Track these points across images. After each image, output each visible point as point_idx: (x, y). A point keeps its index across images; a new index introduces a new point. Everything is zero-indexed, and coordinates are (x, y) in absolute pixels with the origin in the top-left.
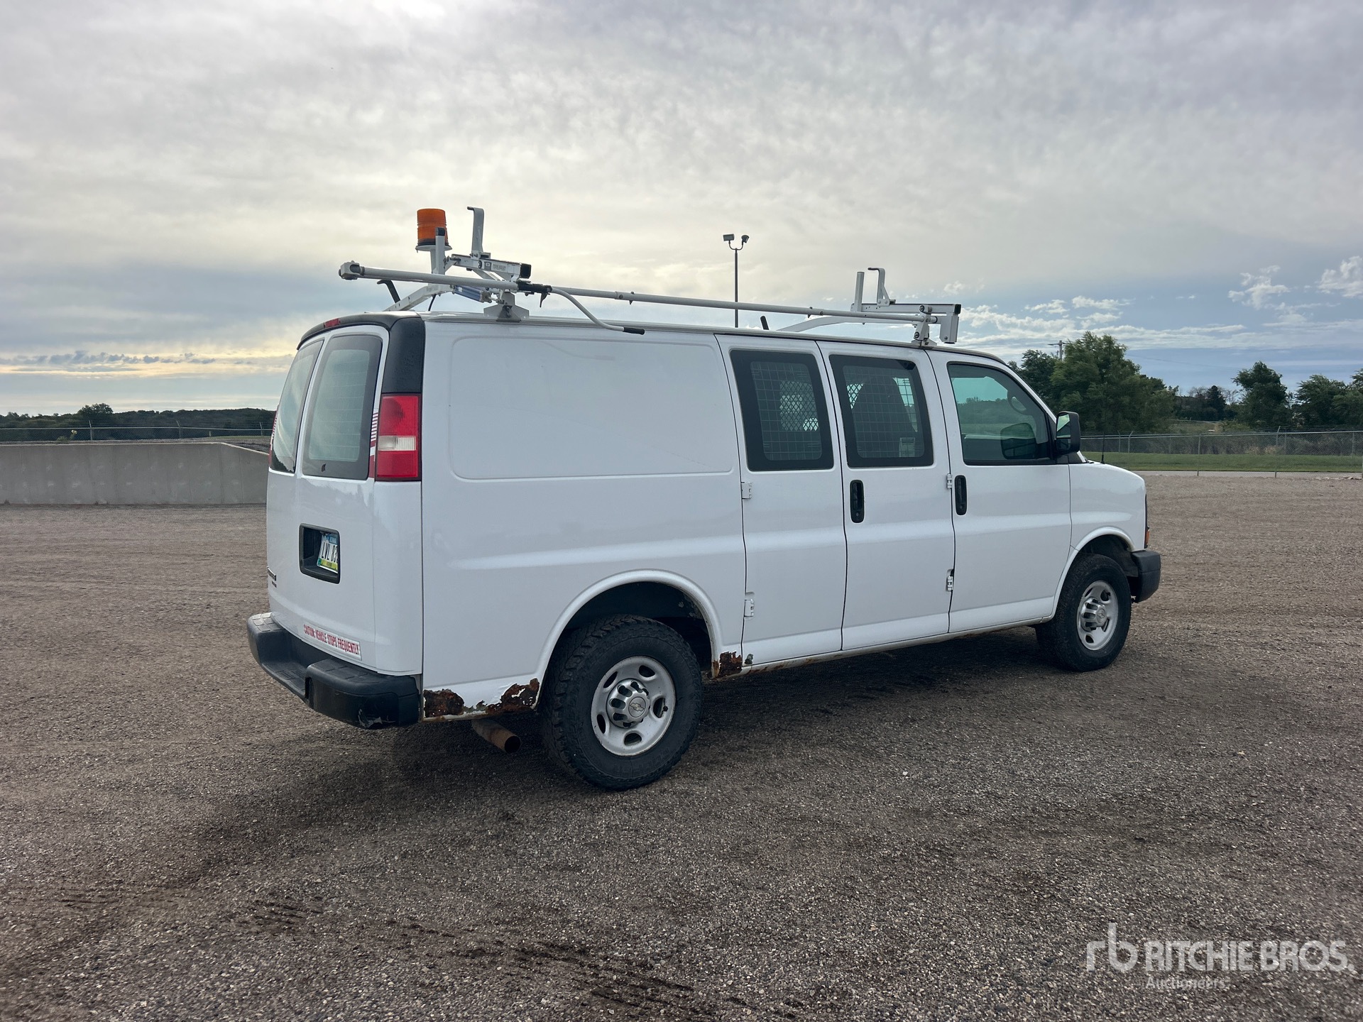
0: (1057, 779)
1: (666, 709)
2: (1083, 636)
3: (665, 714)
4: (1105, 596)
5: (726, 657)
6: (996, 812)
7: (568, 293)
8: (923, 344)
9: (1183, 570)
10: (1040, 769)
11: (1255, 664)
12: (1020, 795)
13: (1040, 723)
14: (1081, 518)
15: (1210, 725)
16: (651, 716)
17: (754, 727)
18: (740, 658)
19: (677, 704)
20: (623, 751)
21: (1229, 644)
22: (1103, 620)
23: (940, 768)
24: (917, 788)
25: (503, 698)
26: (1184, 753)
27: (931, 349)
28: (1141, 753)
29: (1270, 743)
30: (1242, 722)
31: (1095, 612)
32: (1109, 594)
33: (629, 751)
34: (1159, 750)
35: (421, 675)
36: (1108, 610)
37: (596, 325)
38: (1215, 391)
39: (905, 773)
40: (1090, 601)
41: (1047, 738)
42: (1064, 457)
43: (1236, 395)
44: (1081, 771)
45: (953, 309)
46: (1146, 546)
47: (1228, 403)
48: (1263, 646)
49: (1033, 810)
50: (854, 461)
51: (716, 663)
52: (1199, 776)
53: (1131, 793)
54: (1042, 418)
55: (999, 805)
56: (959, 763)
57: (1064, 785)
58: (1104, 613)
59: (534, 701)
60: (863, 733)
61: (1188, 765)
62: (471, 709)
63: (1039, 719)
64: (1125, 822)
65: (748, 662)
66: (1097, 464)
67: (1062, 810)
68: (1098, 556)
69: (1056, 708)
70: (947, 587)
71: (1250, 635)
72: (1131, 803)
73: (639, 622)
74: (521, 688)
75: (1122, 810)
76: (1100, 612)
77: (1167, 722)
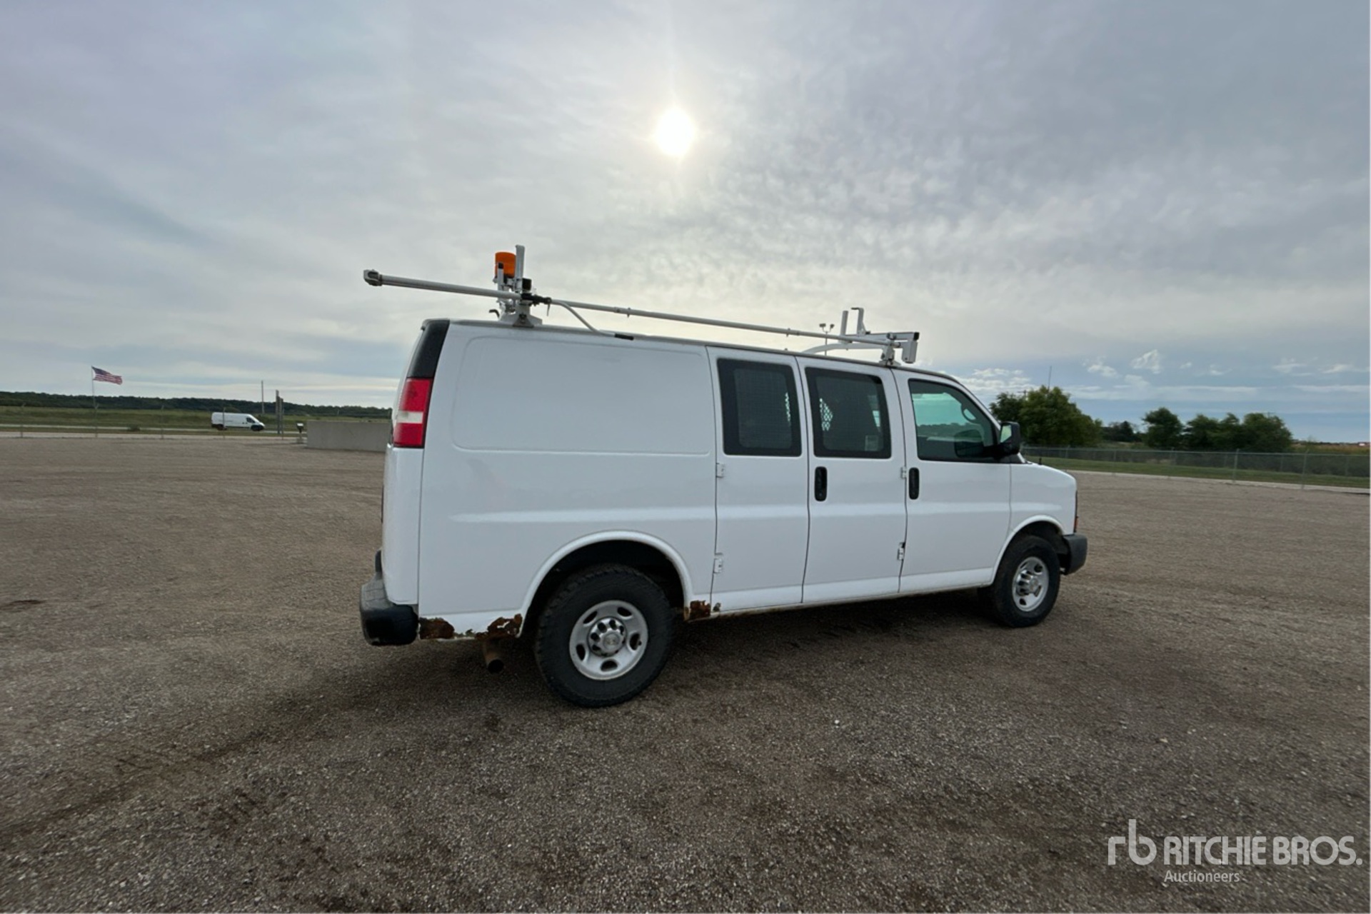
0: (976, 748)
1: (640, 644)
2: (1017, 599)
3: (639, 648)
4: (1038, 569)
5: (696, 605)
6: (909, 785)
7: (568, 305)
8: (889, 364)
9: (1103, 543)
10: (962, 732)
11: (1169, 634)
12: (937, 765)
13: (970, 678)
14: (1017, 507)
15: (1131, 700)
16: (627, 648)
17: (733, 654)
18: (709, 606)
19: (649, 641)
20: (600, 676)
21: (1144, 612)
22: (1035, 588)
23: (870, 719)
24: (841, 741)
25: (489, 628)
26: (1104, 732)
27: (895, 368)
28: (1061, 726)
29: (1194, 730)
30: (1162, 700)
31: (1028, 581)
32: (1041, 567)
33: (605, 676)
34: (1079, 725)
35: (417, 605)
36: (1041, 580)
37: (593, 332)
38: (1126, 425)
39: (837, 722)
40: (1024, 572)
41: (974, 696)
42: (1007, 458)
43: (1141, 427)
44: (1000, 742)
45: (912, 336)
46: (1075, 531)
47: (1135, 432)
48: (1175, 617)
49: (946, 788)
50: (819, 451)
51: (687, 609)
52: (1121, 766)
53: (1048, 780)
54: (989, 426)
55: (913, 775)
56: (888, 716)
57: (981, 758)
58: (1036, 582)
59: (518, 631)
60: (817, 671)
61: (1109, 749)
62: (461, 635)
63: (969, 673)
64: (1039, 822)
65: (716, 609)
66: (1035, 465)
67: (974, 792)
68: (1032, 537)
69: (987, 662)
70: (898, 557)
71: (1162, 605)
72: (1048, 794)
73: (616, 572)
74: (506, 620)
75: (1039, 802)
76: (1033, 581)
77: (1088, 692)
